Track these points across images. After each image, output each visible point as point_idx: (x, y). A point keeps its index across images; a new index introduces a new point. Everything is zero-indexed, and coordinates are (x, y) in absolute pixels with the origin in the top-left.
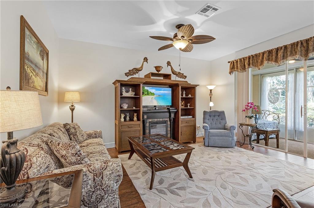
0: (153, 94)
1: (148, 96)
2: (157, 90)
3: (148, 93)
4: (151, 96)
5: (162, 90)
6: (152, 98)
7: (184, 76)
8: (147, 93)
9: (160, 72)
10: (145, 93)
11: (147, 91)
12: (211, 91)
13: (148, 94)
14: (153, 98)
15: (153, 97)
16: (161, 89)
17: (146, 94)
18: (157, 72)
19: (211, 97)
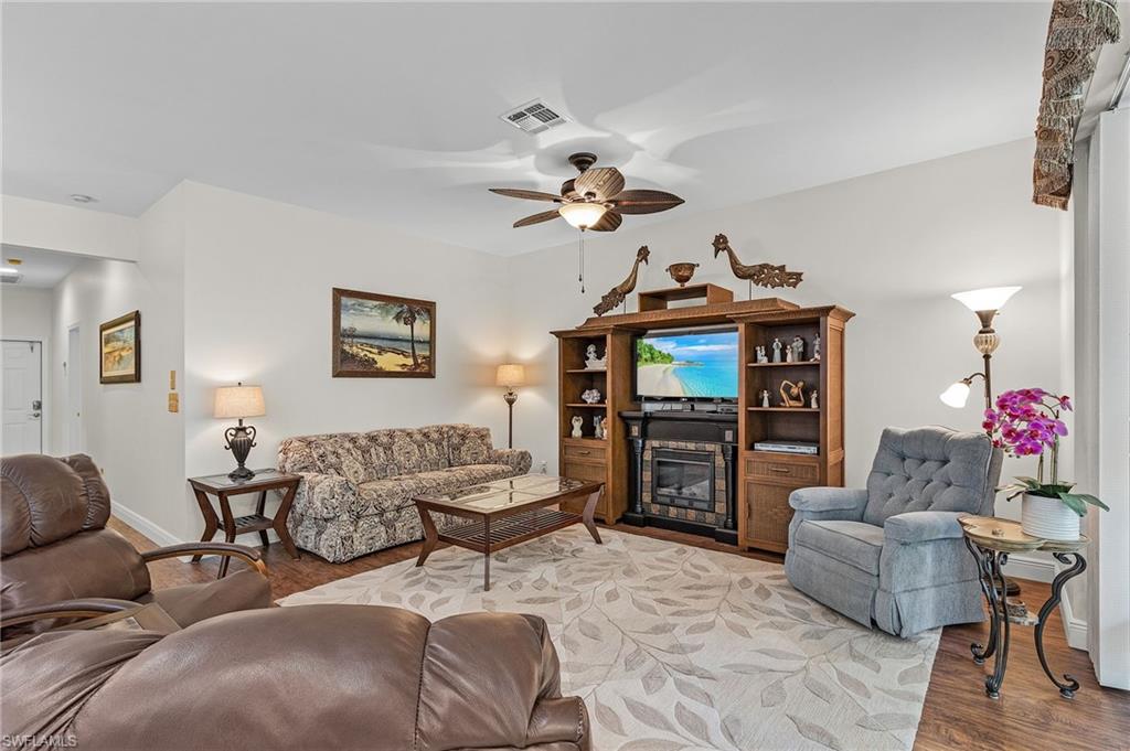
0: (668, 358)
1: (652, 366)
2: (679, 344)
3: (652, 354)
4: (660, 365)
5: (702, 341)
6: (664, 372)
7: (790, 274)
8: (649, 355)
9: (687, 285)
10: (644, 357)
11: (651, 348)
12: (985, 318)
13: (652, 359)
14: (669, 372)
15: (667, 369)
16: (697, 340)
17: (646, 360)
18: (677, 286)
19: (987, 357)
